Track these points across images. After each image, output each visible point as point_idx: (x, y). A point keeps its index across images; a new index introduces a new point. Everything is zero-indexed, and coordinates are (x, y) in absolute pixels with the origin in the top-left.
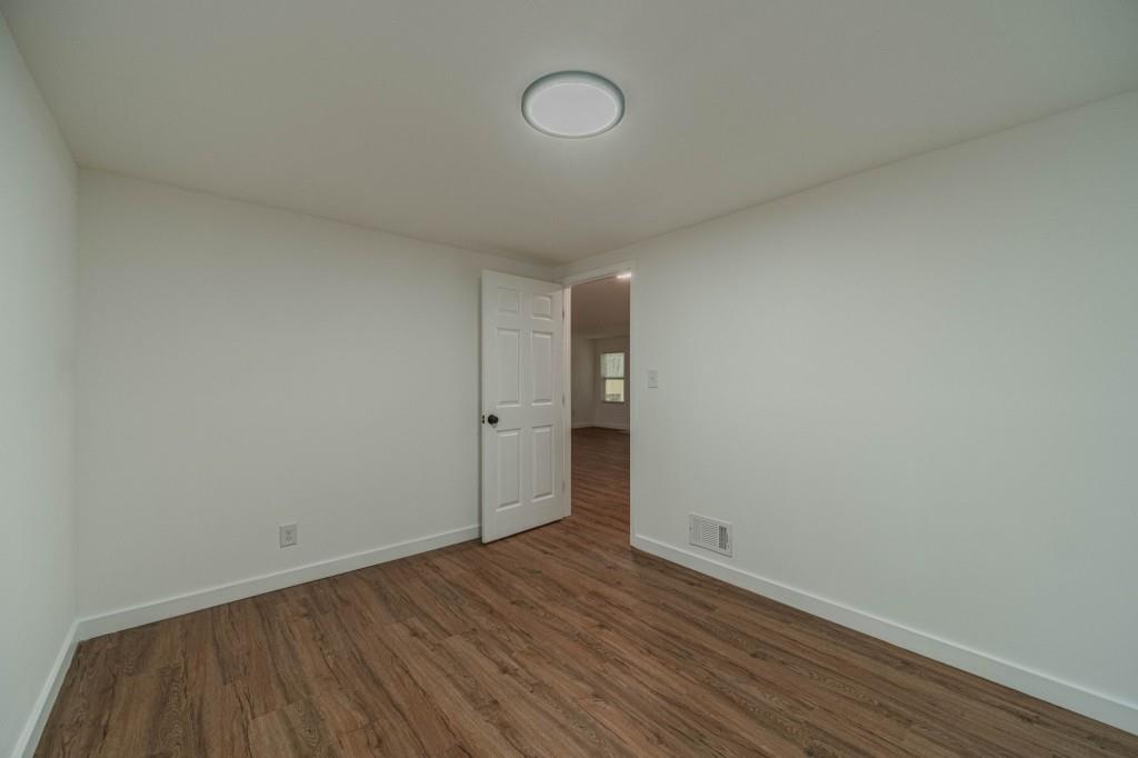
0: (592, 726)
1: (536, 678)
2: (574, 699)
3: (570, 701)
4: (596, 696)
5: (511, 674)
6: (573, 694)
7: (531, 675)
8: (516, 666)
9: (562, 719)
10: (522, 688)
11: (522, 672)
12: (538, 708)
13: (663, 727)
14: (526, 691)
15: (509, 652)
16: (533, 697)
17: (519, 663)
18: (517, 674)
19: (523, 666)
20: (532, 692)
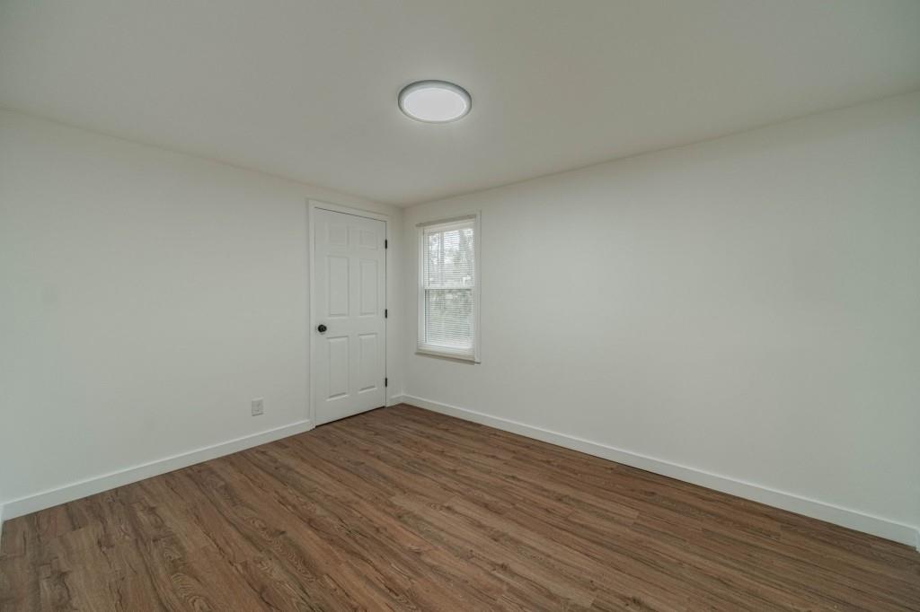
0: (422, 532)
1: (473, 563)
2: (436, 549)
3: (439, 547)
4: (419, 553)
5: (498, 565)
6: (436, 552)
7: (481, 567)
8: (495, 573)
9: (443, 534)
10: (481, 553)
11: (488, 568)
12: (462, 539)
13: (372, 537)
14: (476, 551)
15: (511, 589)
16: (469, 547)
17: (496, 577)
18: (491, 565)
19: (489, 574)
20: (471, 551)
